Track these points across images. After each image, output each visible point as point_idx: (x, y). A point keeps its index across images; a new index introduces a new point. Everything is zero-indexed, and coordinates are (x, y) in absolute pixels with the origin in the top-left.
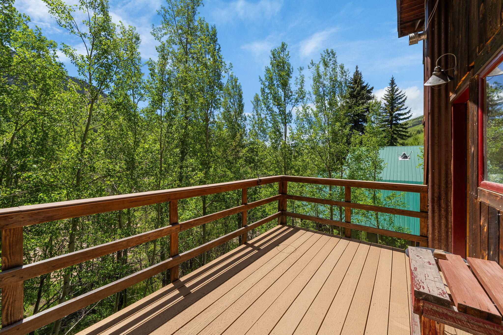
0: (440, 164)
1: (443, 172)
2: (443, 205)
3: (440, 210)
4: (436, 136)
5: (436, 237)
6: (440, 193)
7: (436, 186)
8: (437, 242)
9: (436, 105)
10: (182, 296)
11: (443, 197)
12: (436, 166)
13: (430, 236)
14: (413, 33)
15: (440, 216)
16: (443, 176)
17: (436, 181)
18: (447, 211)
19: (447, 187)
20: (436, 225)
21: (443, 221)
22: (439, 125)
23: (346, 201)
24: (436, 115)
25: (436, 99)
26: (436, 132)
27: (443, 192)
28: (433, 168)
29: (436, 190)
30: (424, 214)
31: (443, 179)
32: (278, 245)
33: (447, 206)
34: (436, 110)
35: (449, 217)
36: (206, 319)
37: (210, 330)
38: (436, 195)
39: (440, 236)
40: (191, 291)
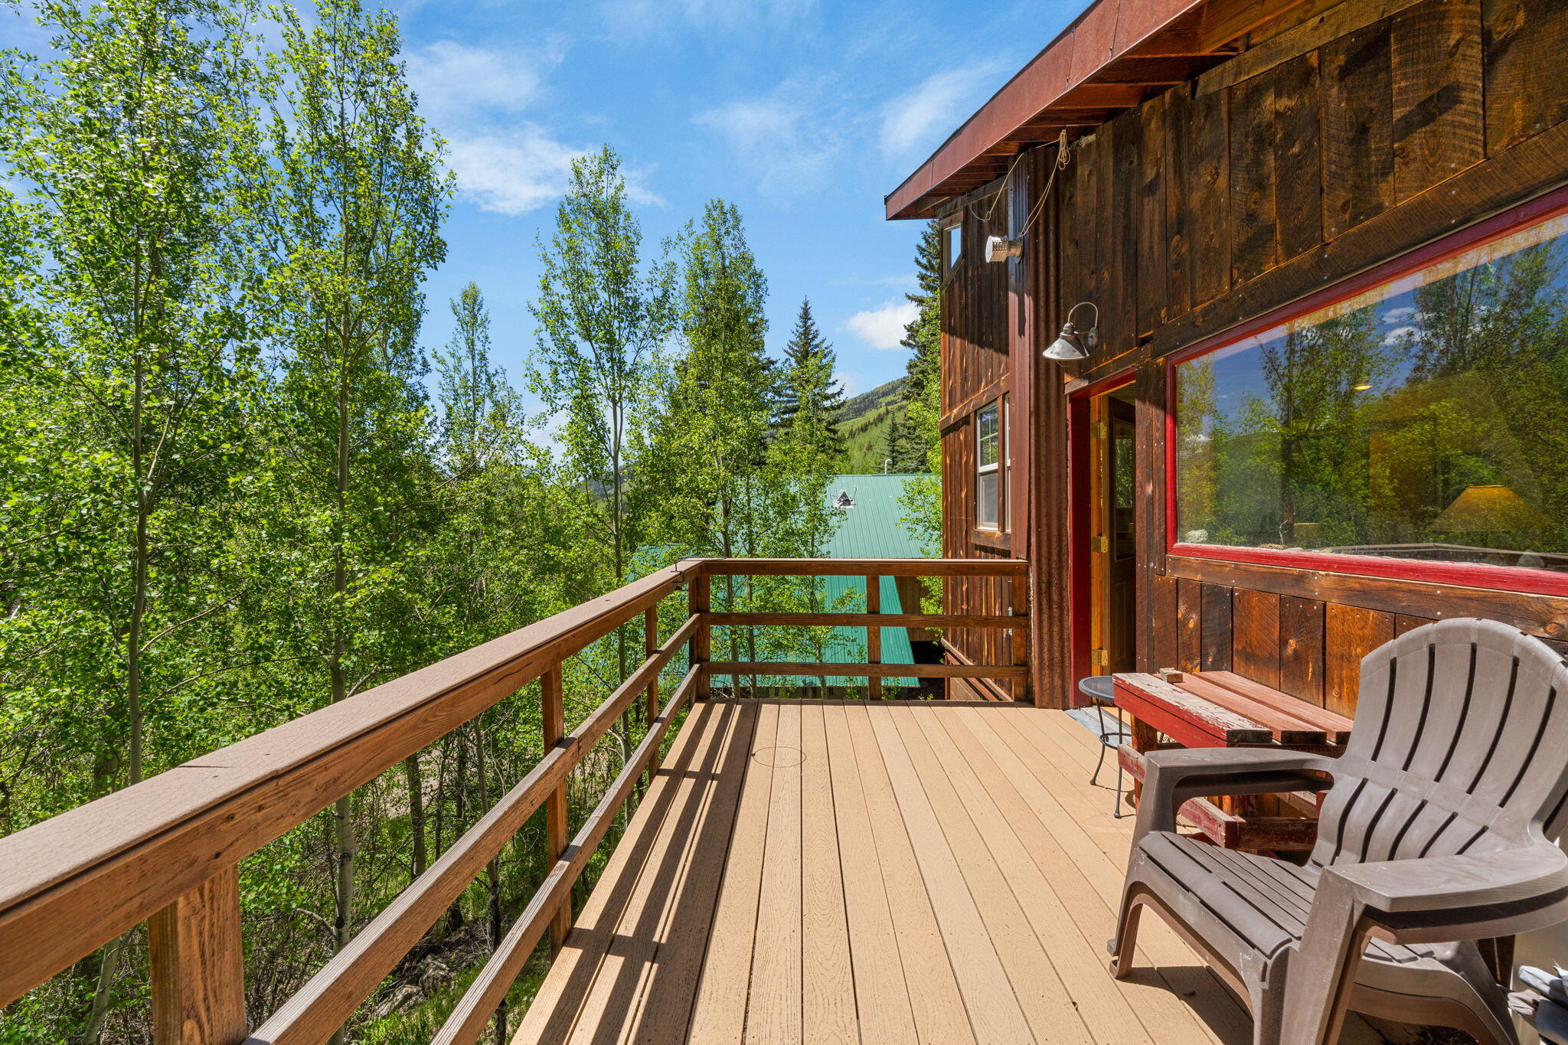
0: (1048, 514)
1: (1054, 532)
2: (1055, 598)
3: (1050, 608)
4: (1043, 459)
5: (1046, 662)
6: (1050, 573)
7: (1044, 561)
8: (1047, 671)
9: (1042, 397)
10: (647, 965)
11: (1055, 581)
12: (1044, 521)
13: (1035, 662)
14: (998, 235)
15: (1050, 618)
16: (1054, 539)
17: (1044, 549)
18: (1061, 609)
19: (1060, 561)
20: (1045, 637)
21: (1056, 629)
22: (1048, 438)
23: (869, 612)
24: (1043, 418)
25: (1042, 384)
26: (1043, 452)
27: (1054, 572)
28: (1038, 526)
29: (1044, 568)
30: (1022, 620)
31: (1054, 545)
32: (748, 754)
33: (1061, 597)
34: (1043, 406)
35: (1066, 618)
36: (783, 980)
37: (819, 997)
38: (1044, 578)
39: (1051, 659)
40: (656, 939)
